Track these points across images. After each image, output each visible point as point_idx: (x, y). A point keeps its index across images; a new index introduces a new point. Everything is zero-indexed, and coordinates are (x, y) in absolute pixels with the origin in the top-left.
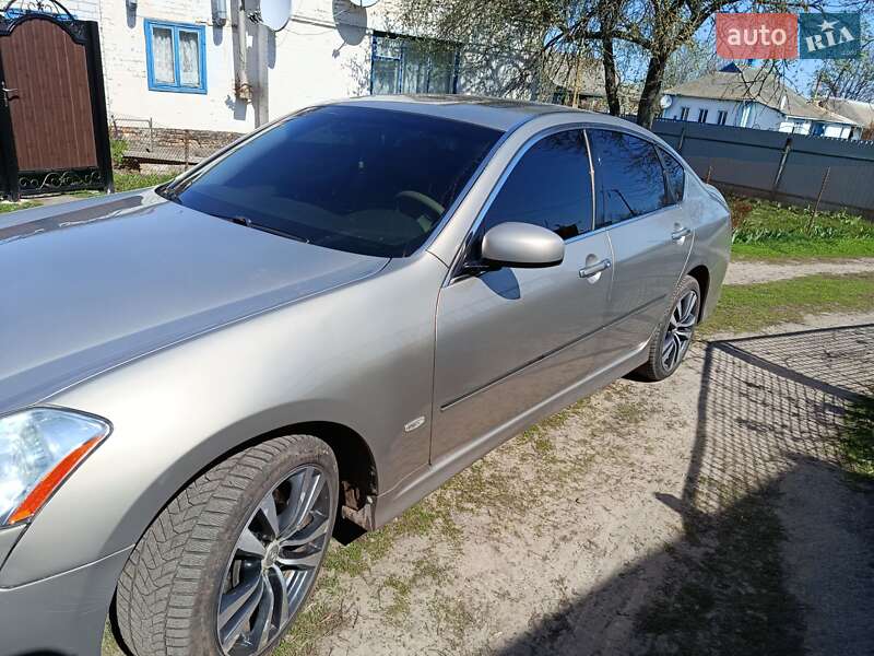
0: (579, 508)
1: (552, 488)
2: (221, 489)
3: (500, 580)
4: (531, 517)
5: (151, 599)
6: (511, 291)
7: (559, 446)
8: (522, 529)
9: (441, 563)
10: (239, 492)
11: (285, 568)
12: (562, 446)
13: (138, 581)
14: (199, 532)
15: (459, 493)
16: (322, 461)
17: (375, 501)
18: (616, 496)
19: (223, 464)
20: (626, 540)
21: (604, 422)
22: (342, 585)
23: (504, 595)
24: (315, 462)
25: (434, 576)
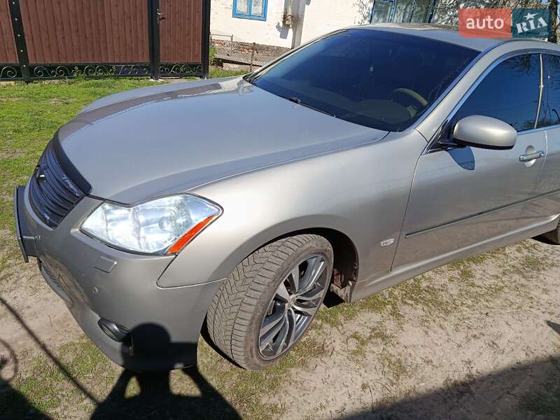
0: (487, 319)
1: (469, 302)
2: (273, 257)
3: (427, 352)
4: (452, 318)
5: (228, 311)
6: (469, 164)
7: (478, 276)
8: (445, 324)
9: (388, 332)
10: (282, 261)
11: (297, 312)
12: (480, 276)
13: (222, 299)
14: (258, 279)
15: (404, 292)
16: (327, 254)
17: (354, 285)
18: (516, 317)
19: (274, 243)
20: (520, 347)
21: (513, 266)
22: (325, 330)
23: (429, 362)
24: (323, 254)
25: (383, 339)
